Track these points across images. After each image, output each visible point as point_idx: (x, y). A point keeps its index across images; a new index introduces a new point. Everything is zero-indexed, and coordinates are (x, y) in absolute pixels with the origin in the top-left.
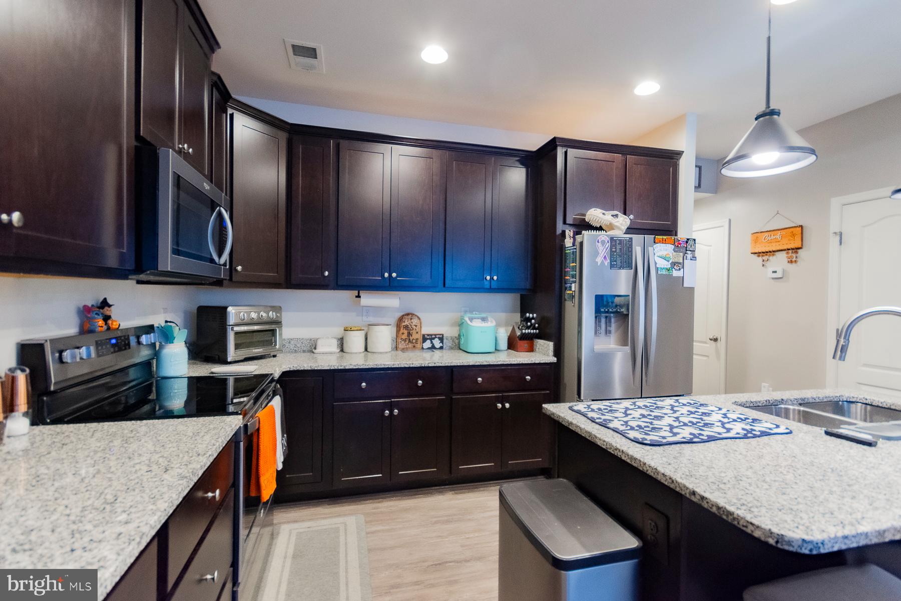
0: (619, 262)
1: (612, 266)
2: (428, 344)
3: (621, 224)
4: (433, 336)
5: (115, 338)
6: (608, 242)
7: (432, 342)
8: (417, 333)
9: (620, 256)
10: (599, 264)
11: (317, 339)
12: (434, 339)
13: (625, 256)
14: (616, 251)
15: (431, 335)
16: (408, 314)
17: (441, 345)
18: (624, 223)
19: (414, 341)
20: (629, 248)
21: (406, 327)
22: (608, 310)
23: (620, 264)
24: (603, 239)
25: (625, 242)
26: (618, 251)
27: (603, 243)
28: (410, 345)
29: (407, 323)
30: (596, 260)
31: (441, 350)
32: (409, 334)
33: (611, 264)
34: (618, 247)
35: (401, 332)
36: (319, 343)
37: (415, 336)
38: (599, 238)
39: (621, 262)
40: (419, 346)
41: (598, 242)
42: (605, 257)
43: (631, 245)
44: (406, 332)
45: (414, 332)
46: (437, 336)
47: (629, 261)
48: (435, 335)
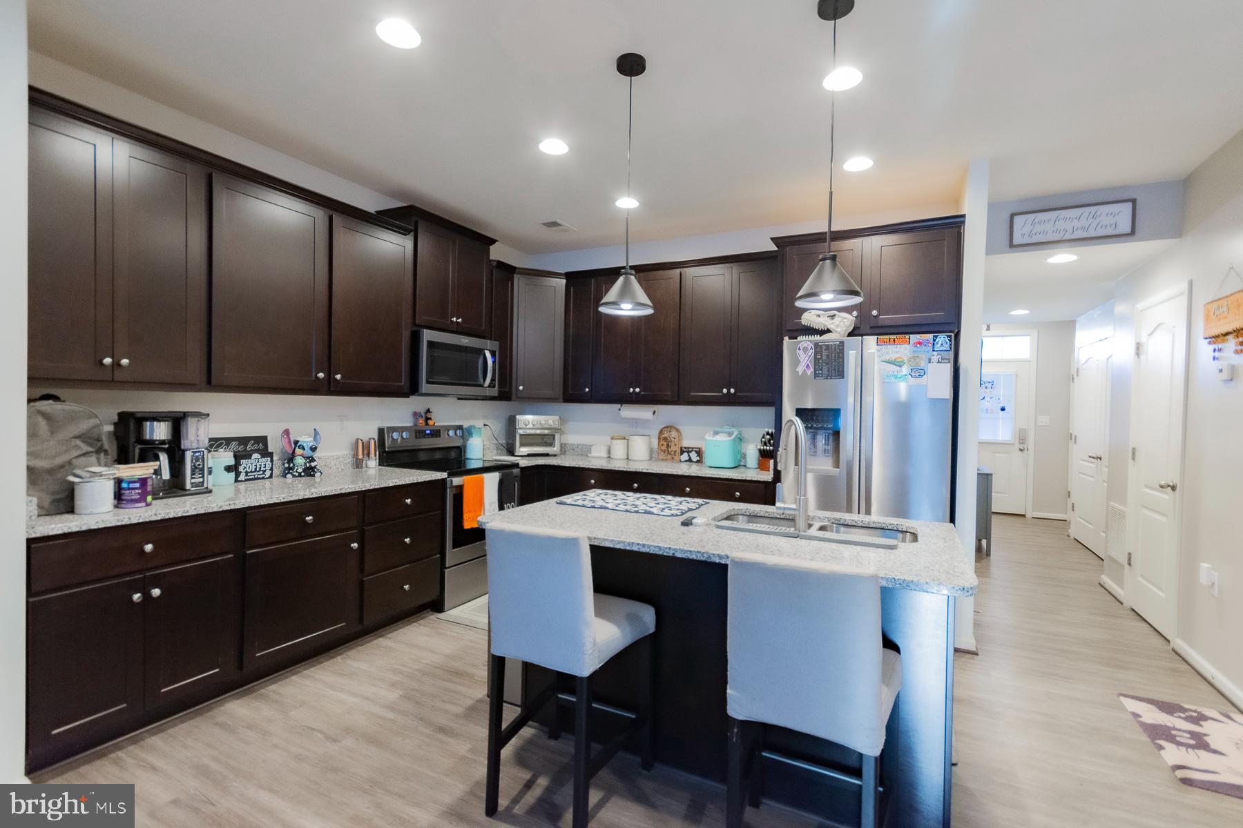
0: (825, 371)
1: (816, 375)
2: (685, 457)
3: (837, 326)
4: (690, 450)
5: (431, 430)
6: (812, 348)
7: (689, 455)
8: (675, 445)
9: (827, 364)
10: (800, 374)
11: (592, 446)
12: (691, 452)
13: (834, 364)
14: (821, 358)
15: (689, 448)
16: (667, 427)
17: (698, 458)
18: (842, 323)
19: (673, 453)
20: (839, 353)
21: (665, 439)
22: (812, 425)
23: (826, 373)
24: (805, 345)
25: (833, 348)
26: (824, 358)
27: (805, 350)
28: (669, 457)
29: (666, 435)
30: (797, 370)
31: (698, 464)
32: (668, 446)
33: (815, 373)
34: (825, 353)
35: (661, 443)
36: (593, 448)
37: (673, 448)
38: (800, 345)
39: (828, 371)
40: (676, 458)
41: (799, 349)
42: (808, 366)
43: (843, 350)
44: (665, 444)
45: (673, 444)
46: (694, 449)
47: (839, 369)
48: (692, 448)
